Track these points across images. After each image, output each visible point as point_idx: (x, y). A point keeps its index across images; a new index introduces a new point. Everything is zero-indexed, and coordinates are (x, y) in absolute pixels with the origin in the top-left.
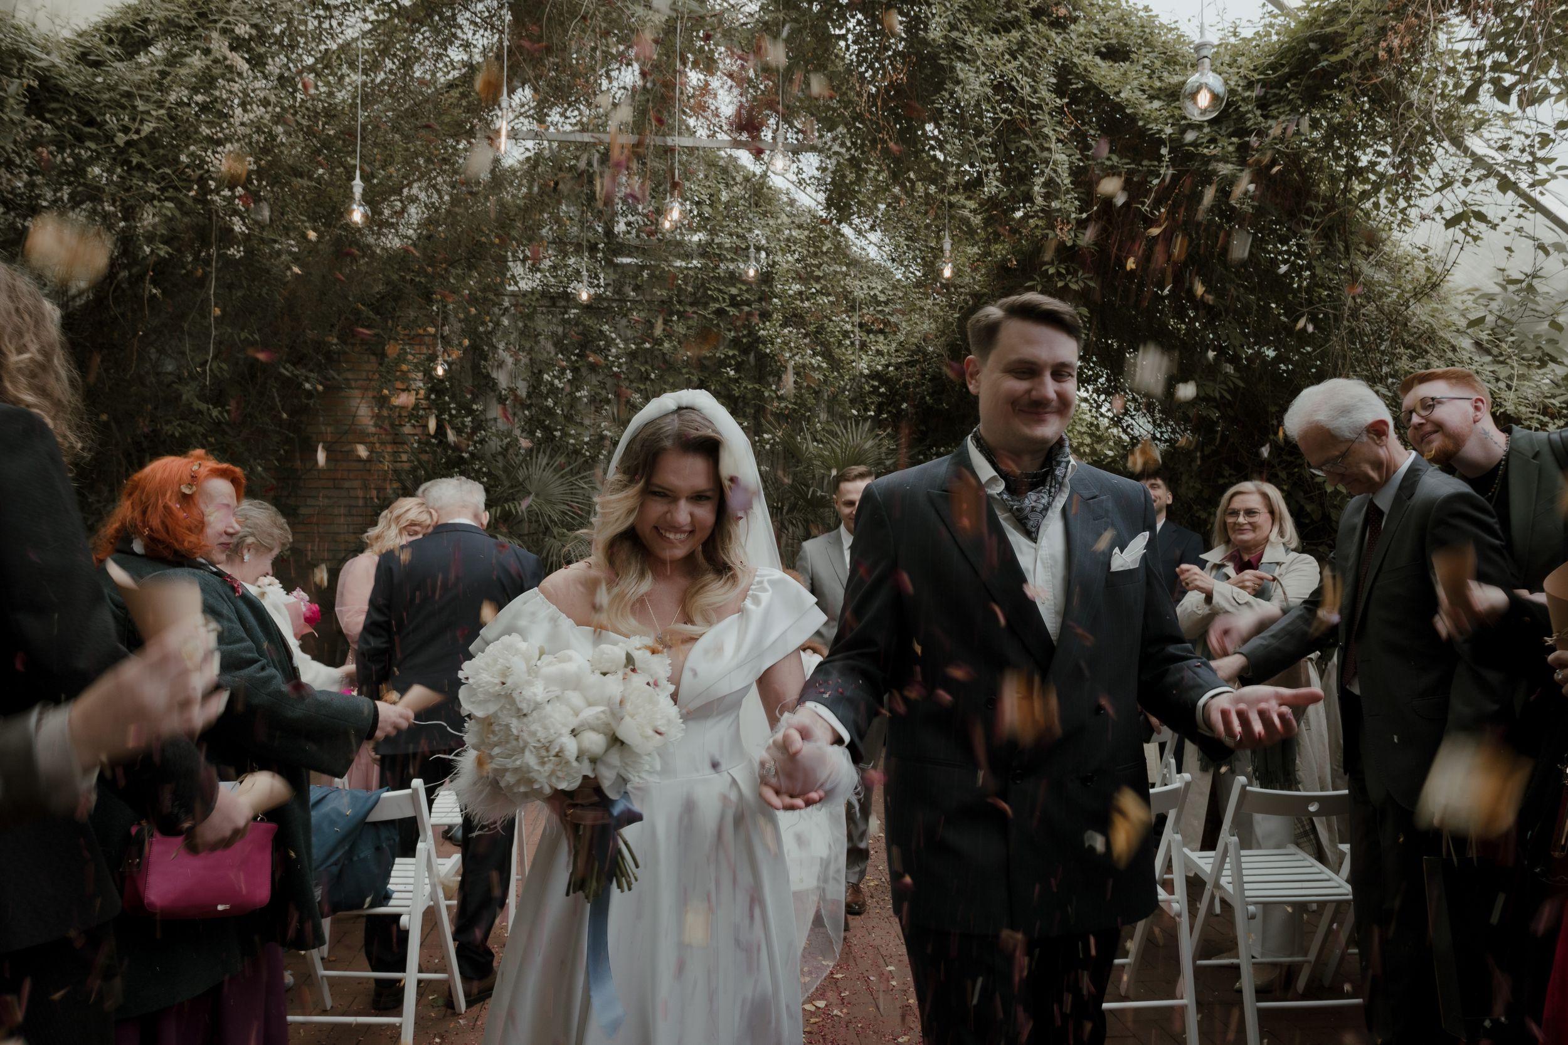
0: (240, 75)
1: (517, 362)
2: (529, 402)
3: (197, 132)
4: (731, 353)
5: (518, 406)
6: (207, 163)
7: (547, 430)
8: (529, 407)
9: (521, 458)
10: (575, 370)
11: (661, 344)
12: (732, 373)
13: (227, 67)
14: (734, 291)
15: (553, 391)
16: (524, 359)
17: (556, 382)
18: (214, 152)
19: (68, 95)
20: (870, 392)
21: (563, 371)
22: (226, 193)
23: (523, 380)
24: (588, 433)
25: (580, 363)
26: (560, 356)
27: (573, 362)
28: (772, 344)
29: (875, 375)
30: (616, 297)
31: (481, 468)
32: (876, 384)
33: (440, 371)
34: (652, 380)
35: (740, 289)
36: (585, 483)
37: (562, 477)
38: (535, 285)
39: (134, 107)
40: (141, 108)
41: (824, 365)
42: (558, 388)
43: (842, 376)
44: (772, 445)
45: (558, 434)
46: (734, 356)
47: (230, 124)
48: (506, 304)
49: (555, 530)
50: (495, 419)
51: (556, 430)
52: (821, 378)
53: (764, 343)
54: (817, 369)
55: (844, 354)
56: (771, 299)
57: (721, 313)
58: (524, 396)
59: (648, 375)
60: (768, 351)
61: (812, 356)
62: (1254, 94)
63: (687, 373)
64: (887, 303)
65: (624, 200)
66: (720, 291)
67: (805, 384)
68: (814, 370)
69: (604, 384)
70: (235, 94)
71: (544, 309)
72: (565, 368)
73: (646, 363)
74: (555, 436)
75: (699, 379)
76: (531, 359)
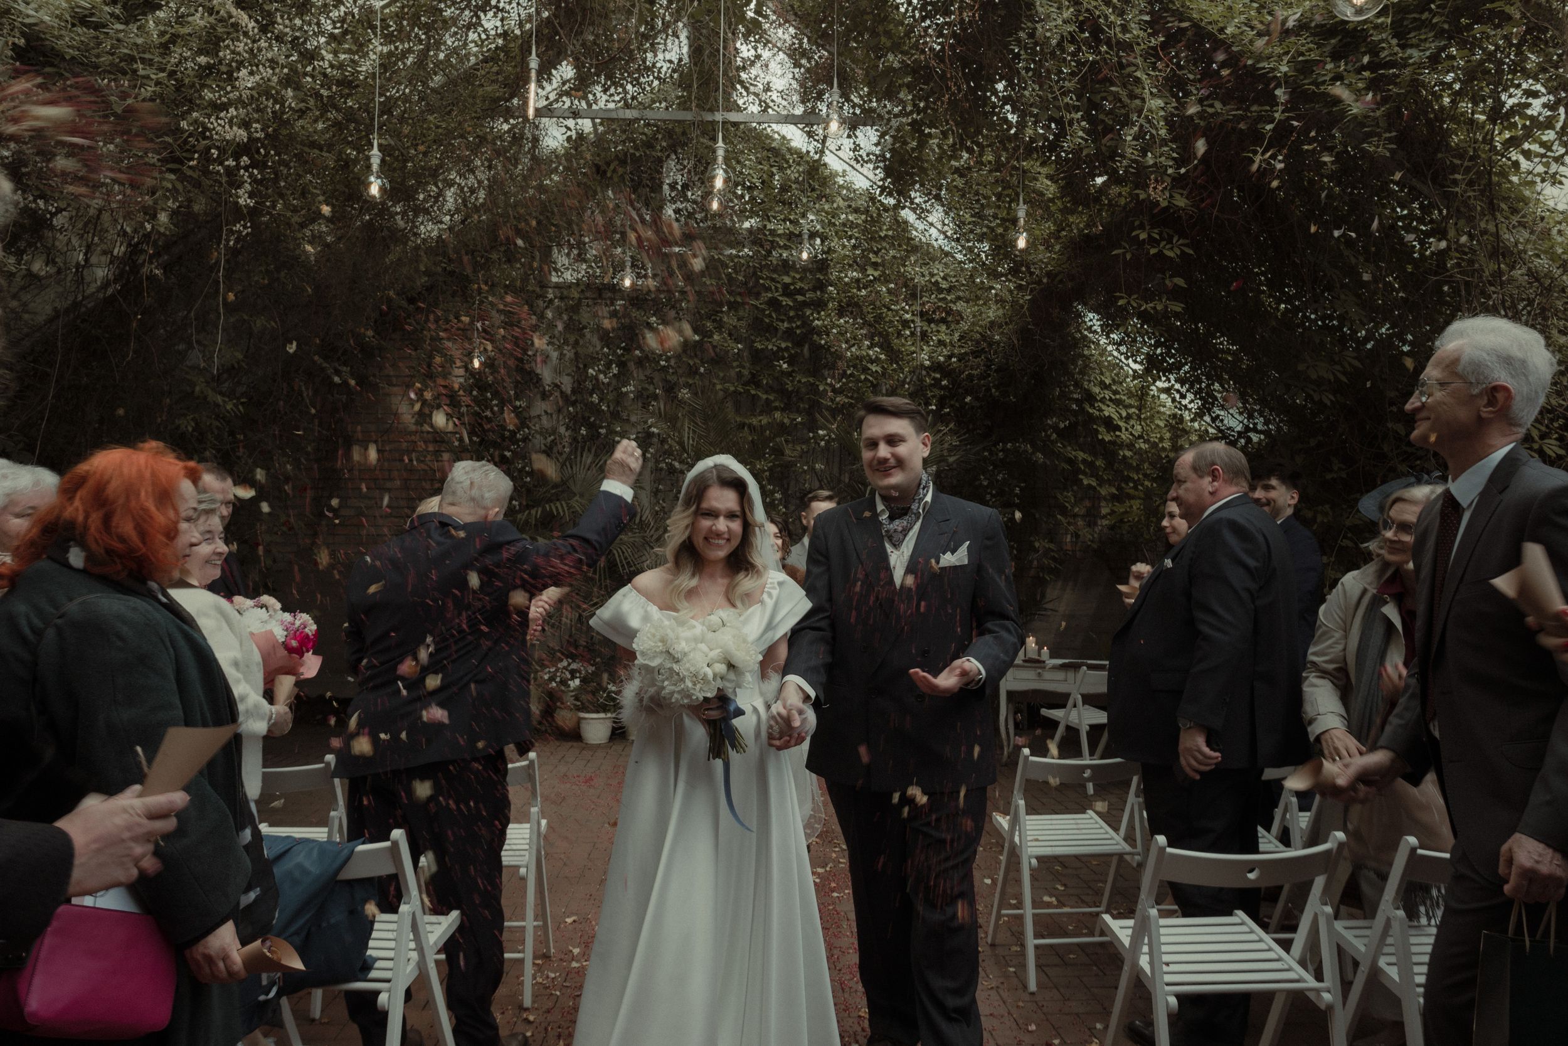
0: (246, 34)
1: (562, 356)
2: (574, 398)
3: (201, 97)
4: (783, 345)
5: (563, 401)
6: (210, 130)
7: (592, 427)
8: (574, 404)
9: (564, 456)
10: (622, 365)
11: (711, 336)
12: (785, 366)
13: (233, 25)
14: (787, 280)
15: (597, 386)
16: (569, 353)
17: (601, 376)
18: (218, 118)
19: (63, 59)
20: (931, 385)
21: (608, 366)
22: (231, 163)
23: (568, 375)
24: (634, 430)
25: (626, 357)
26: (605, 349)
27: (619, 356)
28: (828, 335)
29: (936, 367)
30: (665, 288)
31: (524, 468)
32: (938, 376)
33: (476, 364)
34: (701, 375)
35: (794, 278)
38: (580, 276)
39: (135, 71)
40: (141, 72)
41: (883, 357)
42: (603, 383)
43: (902, 369)
44: (828, 442)
45: (603, 431)
46: (787, 349)
47: (233, 87)
48: (551, 296)
50: (539, 416)
51: (602, 427)
52: (879, 369)
53: (819, 334)
54: (877, 361)
55: (903, 345)
56: (827, 287)
57: (774, 303)
58: (569, 391)
59: (698, 369)
60: (823, 342)
61: (869, 348)
62: (1389, 21)
63: (738, 366)
64: (949, 290)
65: (673, 187)
66: (773, 280)
67: (863, 377)
68: (872, 362)
69: (652, 378)
70: (239, 54)
71: (590, 301)
72: (611, 362)
73: (695, 356)
74: (600, 434)
75: (751, 373)
76: (576, 353)
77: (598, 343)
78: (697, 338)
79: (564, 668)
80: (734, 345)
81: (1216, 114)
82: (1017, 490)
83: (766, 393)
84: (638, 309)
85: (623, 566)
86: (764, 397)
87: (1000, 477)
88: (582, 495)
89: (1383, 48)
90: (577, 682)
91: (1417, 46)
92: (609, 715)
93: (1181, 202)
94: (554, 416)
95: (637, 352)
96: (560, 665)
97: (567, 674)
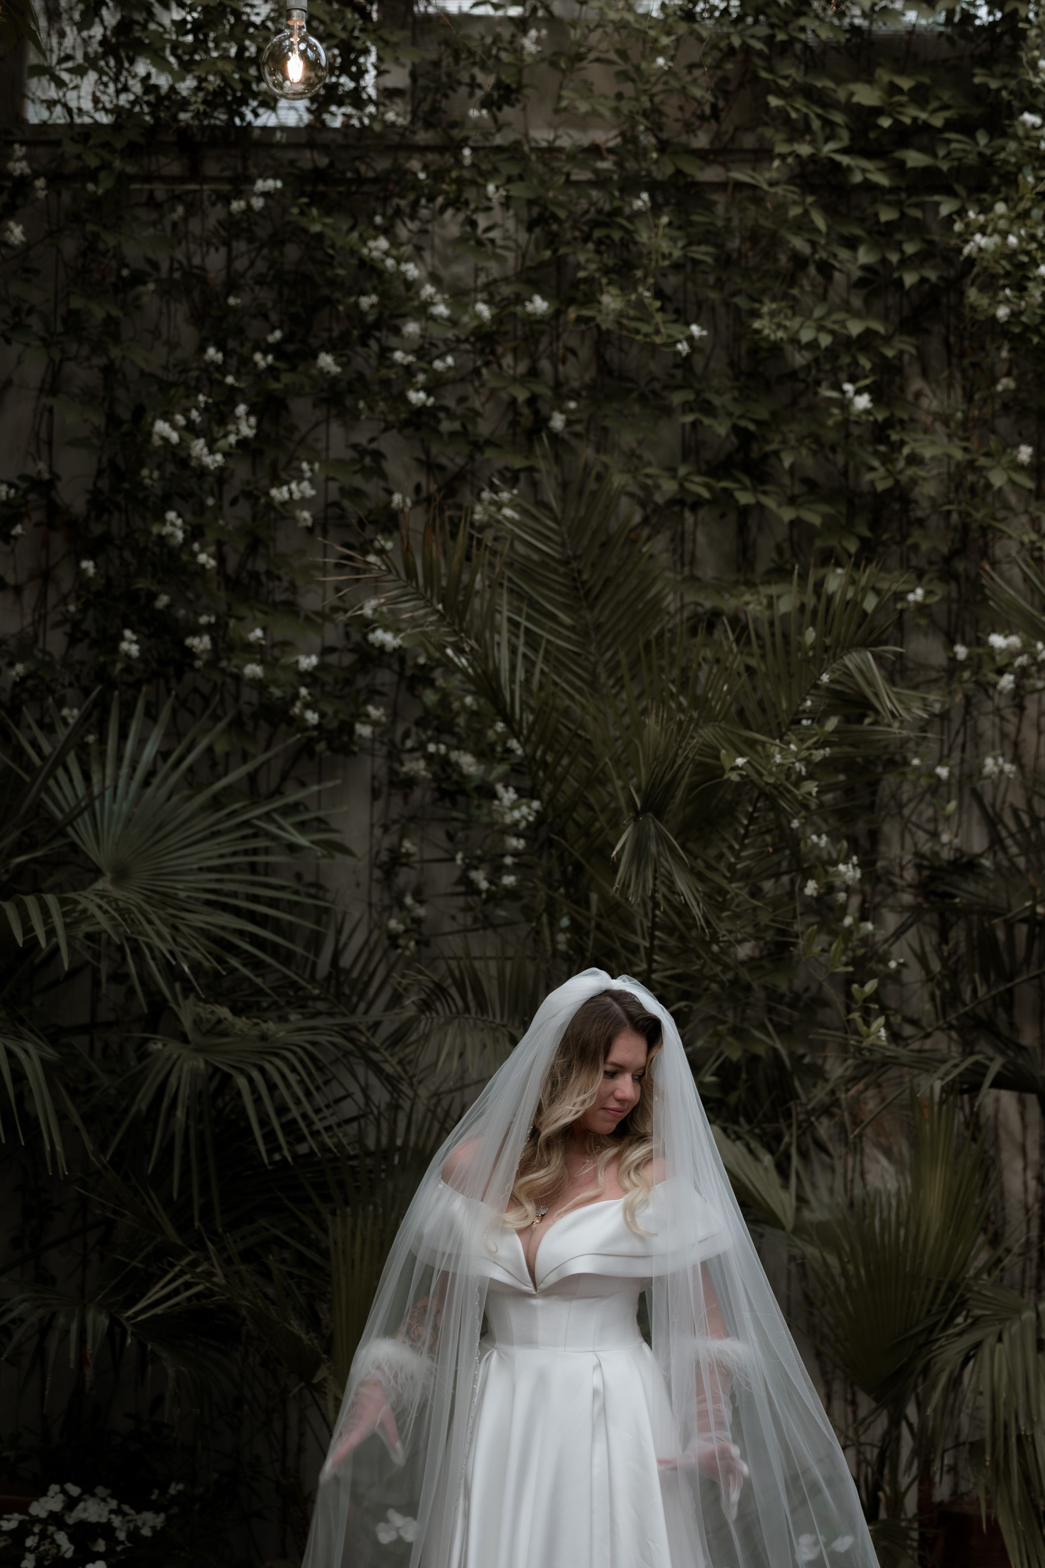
2: (97, 529)
4: (855, 328)
5: (59, 542)
7: (163, 630)
8: (94, 548)
9: (62, 734)
11: (591, 300)
12: (863, 402)
14: (868, 95)
15: (184, 477)
17: (199, 446)
24: (316, 641)
25: (287, 378)
26: (212, 353)
27: (260, 376)
30: (423, 137)
34: (555, 438)
35: (894, 89)
36: (302, 827)
37: (216, 803)
38: (124, 100)
42: (202, 471)
44: (1022, 673)
45: (201, 643)
46: (866, 341)
48: (19, 167)
49: (189, 1011)
51: (197, 631)
56: (1013, 114)
58: (79, 506)
59: (541, 422)
60: (1002, 312)
63: (687, 407)
66: (810, 94)
69: (378, 455)
71: (160, 192)
72: (231, 397)
73: (533, 373)
74: (190, 653)
75: (736, 429)
76: (109, 371)
77: (188, 334)
78: (539, 305)
79: (55, 1519)
80: (676, 330)
83: (792, 501)
84: (328, 211)
85: (271, 1136)
86: (787, 514)
88: (121, 875)
94: (29, 597)
95: (326, 361)
96: (40, 1508)
97: (62, 1538)
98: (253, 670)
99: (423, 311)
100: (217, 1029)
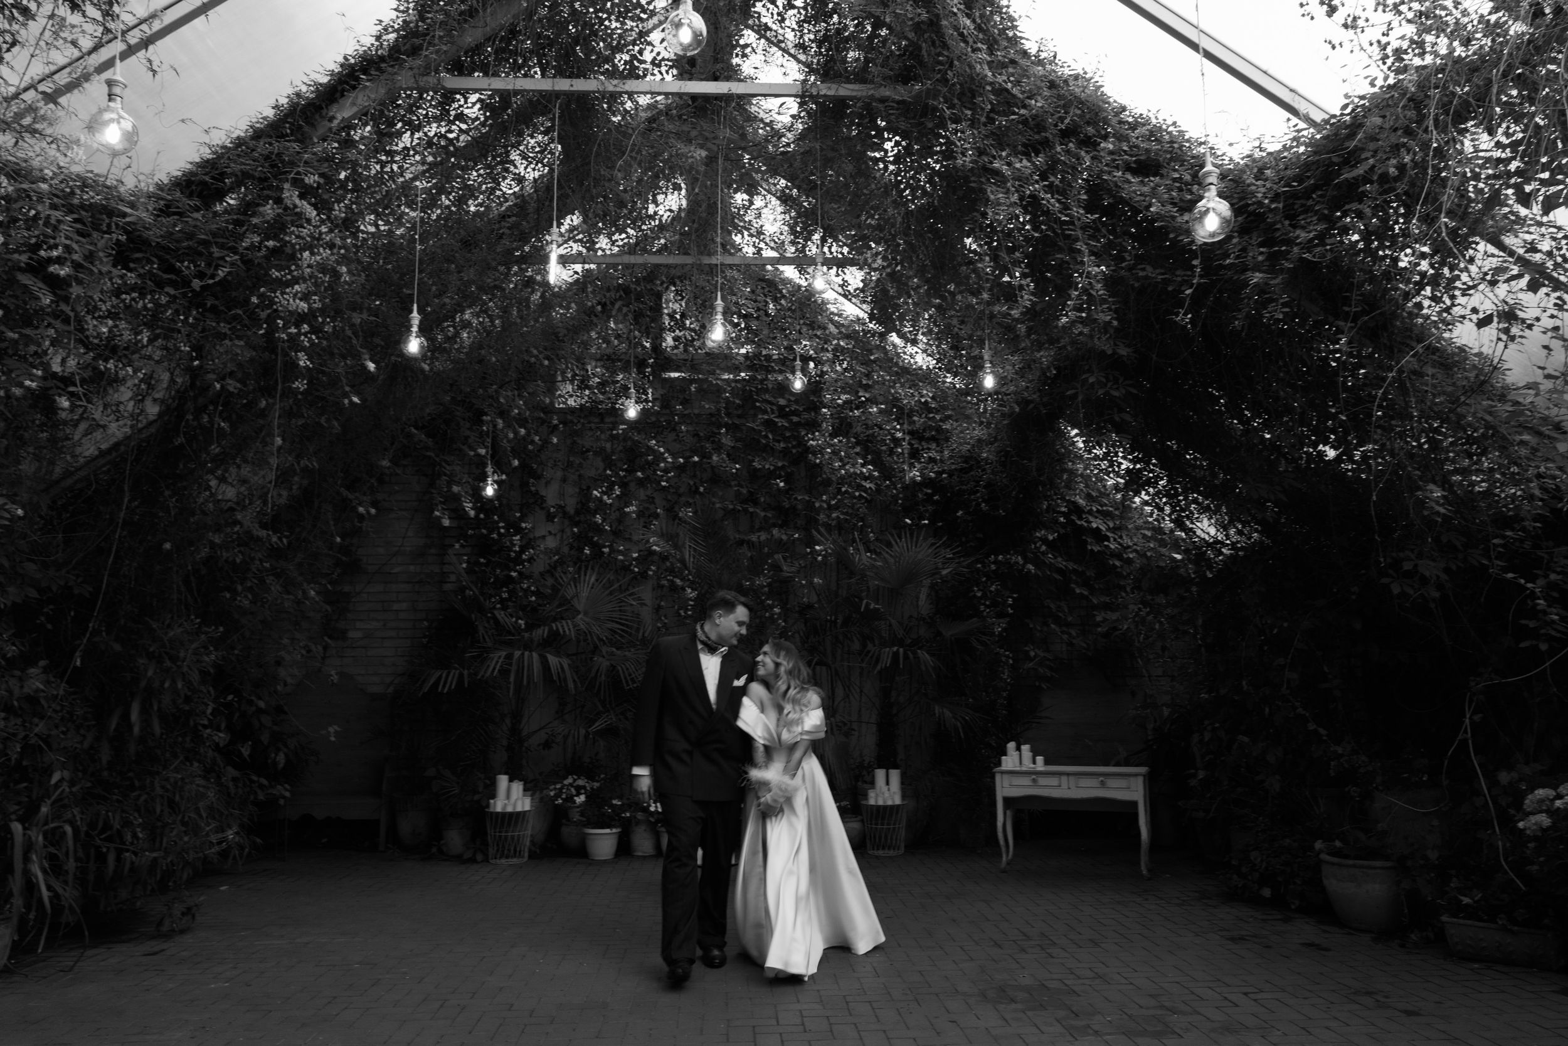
0: (309, 221)
1: (565, 478)
2: (577, 519)
3: (267, 274)
4: (780, 464)
5: (567, 522)
6: (276, 303)
7: (596, 548)
8: (577, 524)
9: (570, 576)
10: (624, 485)
11: (710, 458)
12: (782, 484)
13: (296, 214)
14: (782, 402)
15: (601, 505)
16: (572, 476)
17: (605, 497)
18: (283, 293)
19: (150, 245)
20: (924, 500)
21: (610, 489)
22: (293, 330)
23: (572, 496)
24: (637, 549)
25: (629, 478)
26: (608, 472)
27: (621, 478)
28: (823, 455)
29: (927, 482)
30: (664, 411)
31: (529, 587)
32: (929, 491)
33: (490, 491)
34: (701, 494)
35: (788, 400)
36: (634, 599)
37: (611, 593)
38: (583, 402)
39: (211, 254)
40: (216, 255)
41: (876, 474)
42: (606, 504)
43: (894, 484)
44: (824, 557)
45: (606, 550)
46: (783, 467)
47: (297, 266)
48: (556, 422)
49: (604, 649)
50: (544, 537)
51: (605, 547)
52: (873, 486)
53: (814, 454)
54: (869, 478)
55: (897, 463)
56: (820, 409)
57: (769, 424)
58: (573, 513)
59: (697, 488)
60: (817, 461)
61: (863, 465)
62: (1281, 206)
63: (736, 486)
64: (937, 411)
65: (672, 316)
66: (769, 402)
67: (857, 494)
68: (866, 479)
69: (653, 499)
70: (303, 238)
71: (593, 425)
72: (613, 484)
73: (695, 476)
74: (603, 553)
75: (749, 492)
76: (580, 476)
77: (601, 465)
78: (696, 459)
79: (571, 785)
80: (732, 465)
81: (1147, 277)
82: (1010, 601)
83: (764, 510)
84: (639, 433)
85: (627, 682)
86: (763, 514)
87: (993, 588)
88: (586, 613)
89: (1278, 229)
90: (582, 798)
91: (1303, 228)
92: (614, 830)
93: (1123, 351)
94: (558, 537)
95: (639, 474)
96: (566, 782)
97: (573, 790)
98: (621, 557)
99: (665, 460)
100: (612, 654)
